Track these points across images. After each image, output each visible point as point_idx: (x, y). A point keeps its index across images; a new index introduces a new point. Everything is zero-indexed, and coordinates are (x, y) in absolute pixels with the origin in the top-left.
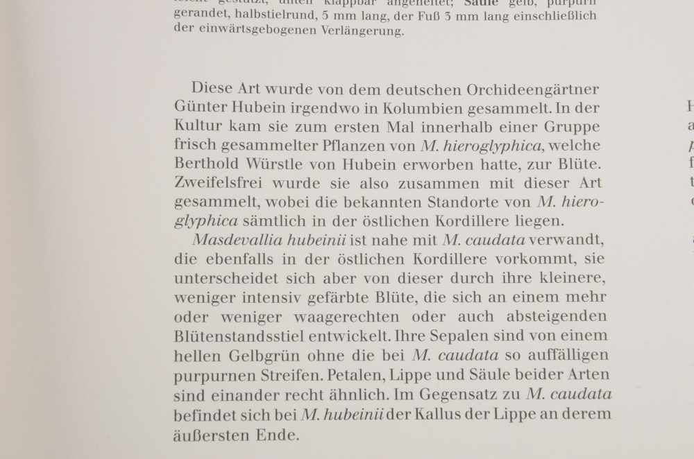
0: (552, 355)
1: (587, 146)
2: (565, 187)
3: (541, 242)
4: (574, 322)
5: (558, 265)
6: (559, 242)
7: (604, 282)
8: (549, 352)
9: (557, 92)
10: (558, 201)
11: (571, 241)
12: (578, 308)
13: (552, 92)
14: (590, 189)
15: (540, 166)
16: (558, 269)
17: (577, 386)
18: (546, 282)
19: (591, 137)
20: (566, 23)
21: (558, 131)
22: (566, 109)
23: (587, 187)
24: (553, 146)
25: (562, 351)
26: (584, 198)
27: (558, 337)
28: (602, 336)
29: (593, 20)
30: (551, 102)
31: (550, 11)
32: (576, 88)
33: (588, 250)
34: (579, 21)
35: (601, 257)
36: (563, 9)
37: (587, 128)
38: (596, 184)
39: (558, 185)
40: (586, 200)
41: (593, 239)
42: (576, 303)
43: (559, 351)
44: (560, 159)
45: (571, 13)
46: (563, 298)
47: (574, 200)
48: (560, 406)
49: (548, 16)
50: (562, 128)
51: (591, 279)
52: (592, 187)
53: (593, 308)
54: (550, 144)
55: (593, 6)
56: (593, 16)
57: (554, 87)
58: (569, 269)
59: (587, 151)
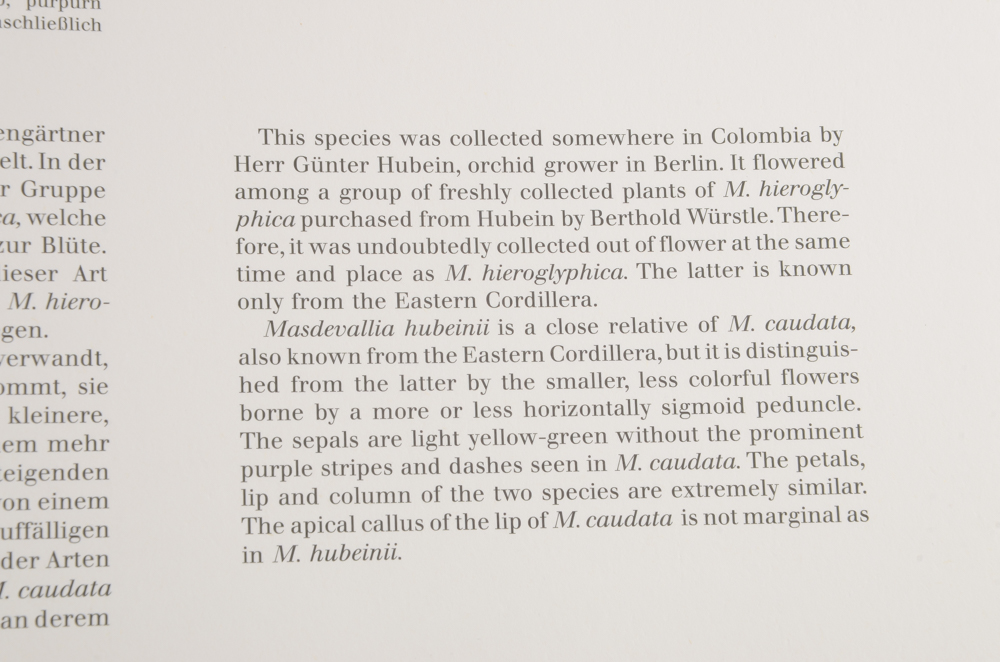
0: (23, 531)
1: (86, 219)
2: (51, 280)
3: (12, 362)
4: (59, 483)
5: (37, 397)
6: (40, 362)
7: (106, 421)
8: (18, 528)
9: (41, 138)
10: (40, 300)
11: (58, 361)
12: (65, 460)
13: (33, 137)
14: (88, 284)
15: (13, 248)
16: (37, 403)
17: (59, 578)
18: (18, 422)
19: (92, 206)
20: (55, 34)
21: (43, 195)
22: (54, 163)
23: (85, 280)
24: (36, 218)
25: (38, 525)
26: (79, 297)
27: (34, 504)
28: (101, 502)
29: (97, 33)
30: (32, 153)
31: (31, 16)
32: (71, 133)
33: (84, 374)
34: (75, 32)
35: (102, 385)
36: (51, 14)
37: (85, 193)
38: (98, 276)
39: (40, 277)
40: (83, 300)
41: (92, 358)
42: (63, 454)
43: (34, 526)
44: (45, 238)
45: (63, 20)
46: (43, 446)
47: (64, 299)
48: (31, 608)
49: (28, 24)
50: (48, 192)
51: (88, 418)
52: (93, 280)
53: (88, 460)
54: (29, 215)
55: (96, 11)
56: (96, 26)
57: (36, 129)
58: (55, 403)
59: (86, 227)
